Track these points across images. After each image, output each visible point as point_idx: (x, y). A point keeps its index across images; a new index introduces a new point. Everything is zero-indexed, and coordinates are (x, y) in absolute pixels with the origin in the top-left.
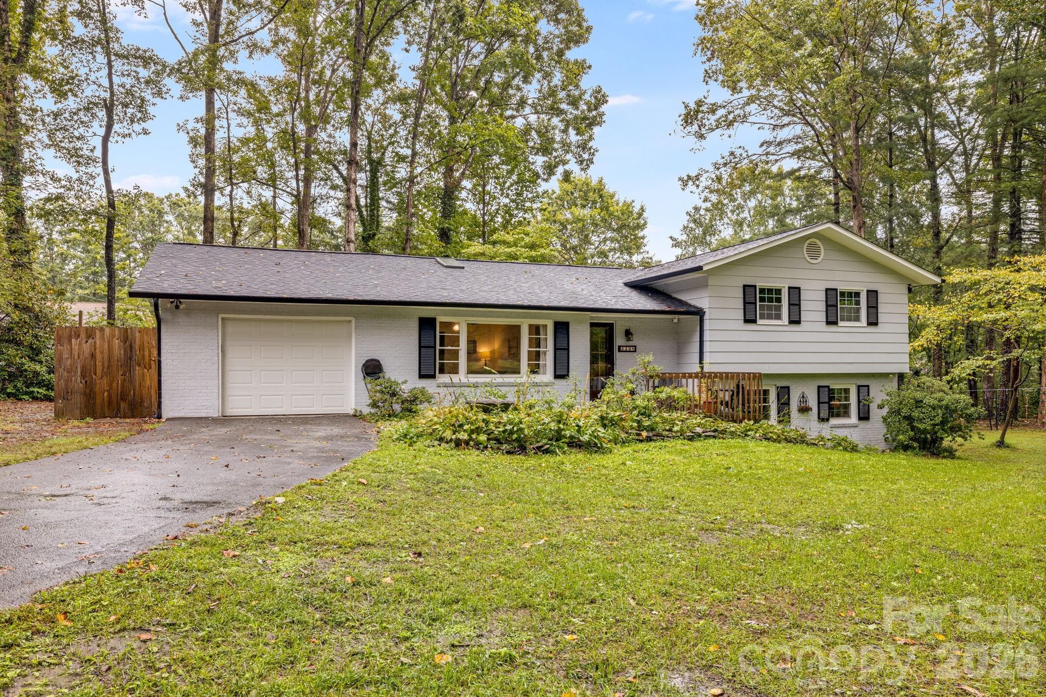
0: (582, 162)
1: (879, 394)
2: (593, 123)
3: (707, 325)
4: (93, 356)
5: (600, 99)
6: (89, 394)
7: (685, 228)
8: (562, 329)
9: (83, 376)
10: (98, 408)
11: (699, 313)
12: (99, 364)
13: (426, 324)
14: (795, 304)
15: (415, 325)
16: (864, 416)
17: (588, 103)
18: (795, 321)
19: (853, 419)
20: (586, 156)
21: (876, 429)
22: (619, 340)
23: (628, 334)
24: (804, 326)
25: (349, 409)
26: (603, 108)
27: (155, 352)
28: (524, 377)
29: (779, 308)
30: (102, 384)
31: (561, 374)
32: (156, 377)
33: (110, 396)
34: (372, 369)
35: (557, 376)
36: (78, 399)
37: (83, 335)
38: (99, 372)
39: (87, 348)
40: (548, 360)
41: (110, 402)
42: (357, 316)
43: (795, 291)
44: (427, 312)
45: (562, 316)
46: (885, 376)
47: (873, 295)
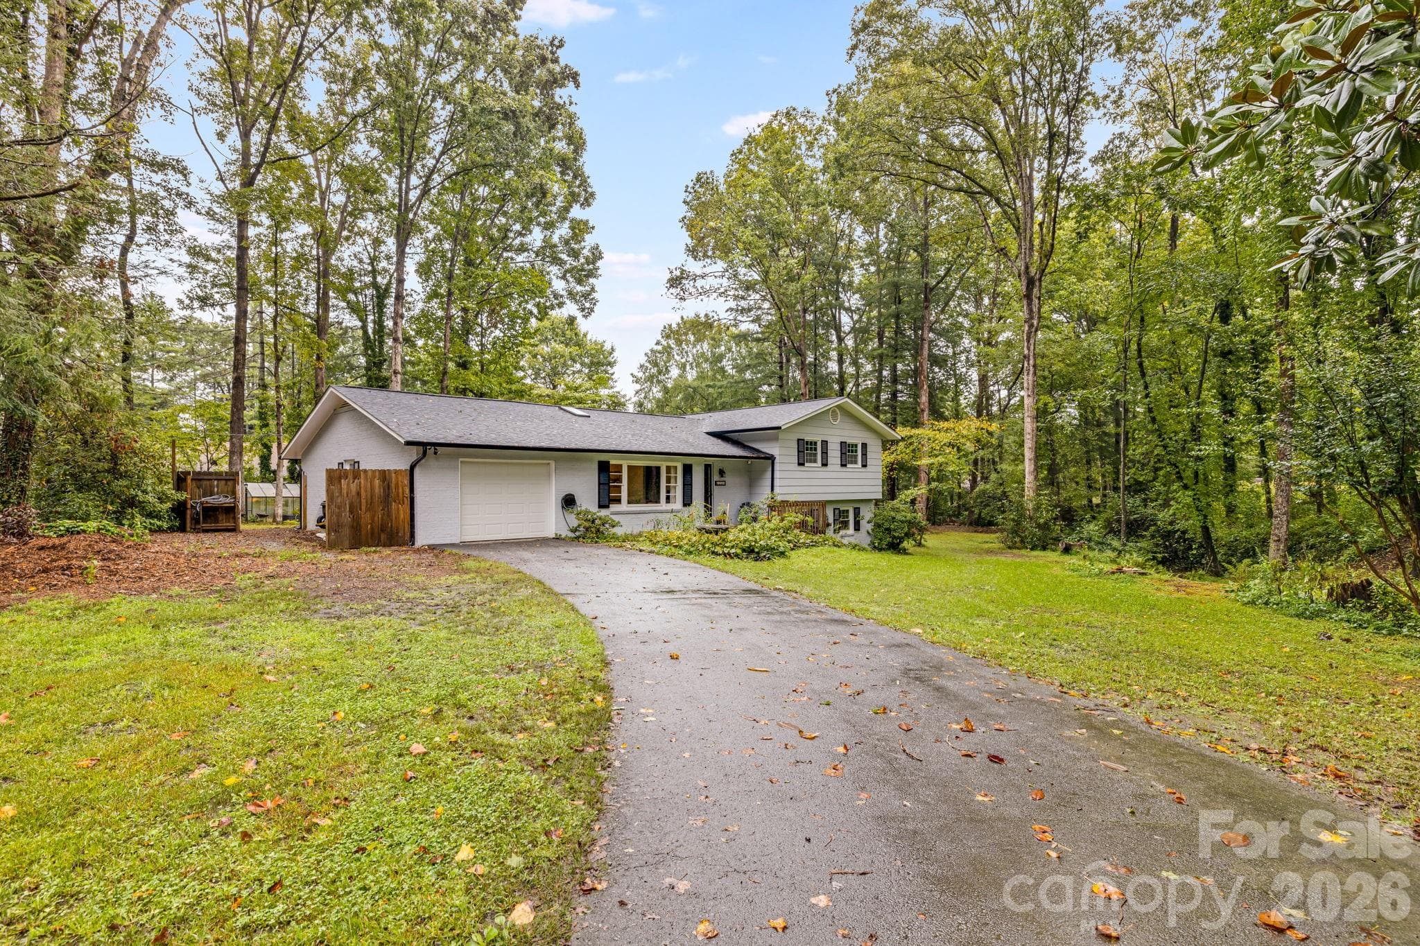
0: (583, 310)
1: (867, 513)
2: (591, 274)
3: (777, 467)
4: (359, 494)
5: (596, 255)
6: (356, 527)
7: (642, 366)
8: (688, 470)
9: (351, 512)
10: (363, 538)
11: (771, 458)
12: (363, 501)
13: (604, 467)
14: (825, 453)
15: (596, 466)
16: (857, 528)
17: (587, 258)
18: (825, 464)
19: (851, 531)
20: (587, 305)
21: (863, 538)
22: (716, 477)
23: (722, 473)
24: (829, 468)
25: (551, 534)
26: (599, 263)
27: (407, 491)
28: (663, 506)
29: (815, 455)
30: (366, 518)
31: (687, 502)
32: (408, 511)
33: (372, 528)
34: (569, 502)
35: (685, 505)
36: (346, 531)
37: (350, 476)
38: (363, 508)
39: (353, 487)
40: (678, 493)
41: (372, 534)
42: (556, 460)
43: (825, 443)
44: (604, 457)
45: (688, 460)
46: (869, 501)
47: (864, 446)
